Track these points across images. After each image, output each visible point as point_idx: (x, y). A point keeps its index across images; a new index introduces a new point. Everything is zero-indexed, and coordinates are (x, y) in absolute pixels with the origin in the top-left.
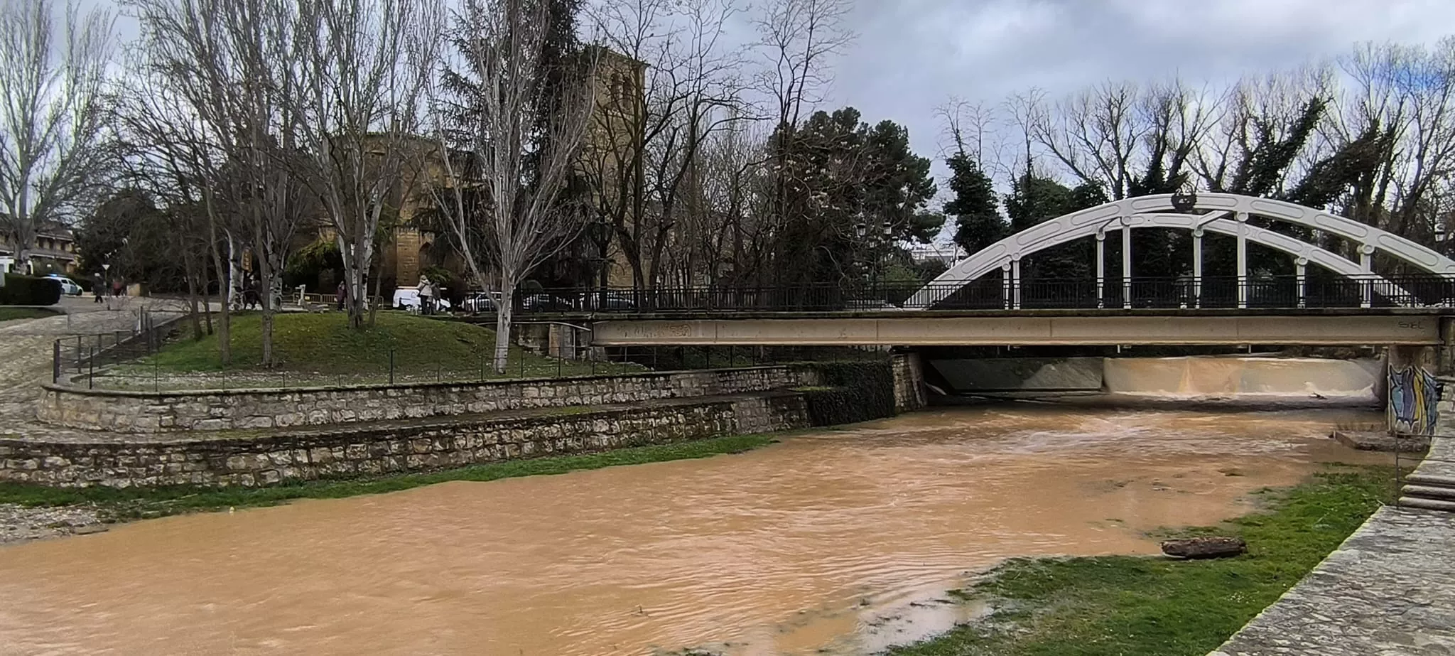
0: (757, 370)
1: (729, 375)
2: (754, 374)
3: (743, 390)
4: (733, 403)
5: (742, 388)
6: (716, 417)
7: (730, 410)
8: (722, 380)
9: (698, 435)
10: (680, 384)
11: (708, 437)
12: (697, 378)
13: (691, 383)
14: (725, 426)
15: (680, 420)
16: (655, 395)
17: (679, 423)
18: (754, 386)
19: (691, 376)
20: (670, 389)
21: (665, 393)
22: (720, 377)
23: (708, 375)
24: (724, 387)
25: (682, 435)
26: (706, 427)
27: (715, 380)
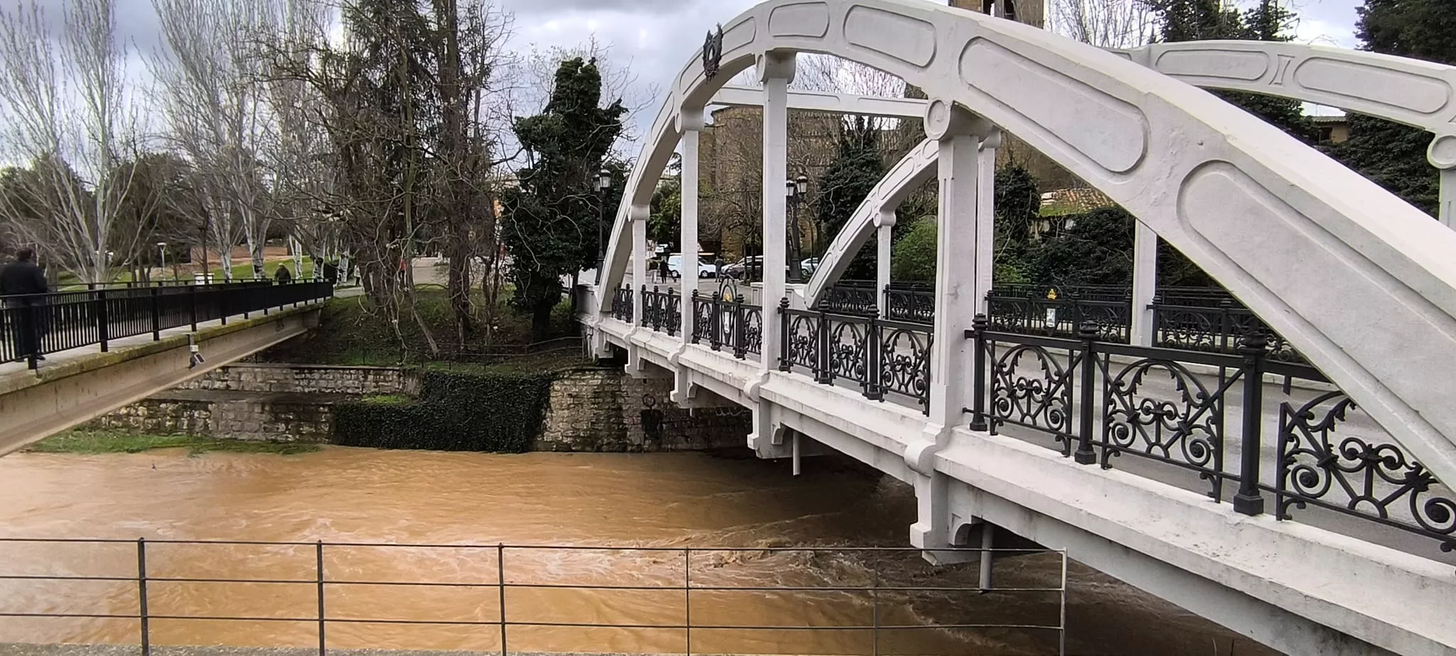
0: (358, 369)
1: (311, 373)
2: (351, 374)
3: (329, 390)
4: (212, 403)
5: (327, 388)
6: (185, 414)
7: (206, 410)
8: (296, 377)
9: (158, 429)
10: (240, 377)
11: (170, 433)
12: (265, 373)
13: (255, 377)
14: (195, 425)
15: (140, 413)
16: (206, 385)
17: (138, 415)
18: (348, 388)
19: (257, 370)
20: (227, 381)
21: (218, 385)
22: (297, 374)
23: (278, 371)
24: (299, 385)
25: (139, 427)
26: (168, 423)
27: (288, 377)
